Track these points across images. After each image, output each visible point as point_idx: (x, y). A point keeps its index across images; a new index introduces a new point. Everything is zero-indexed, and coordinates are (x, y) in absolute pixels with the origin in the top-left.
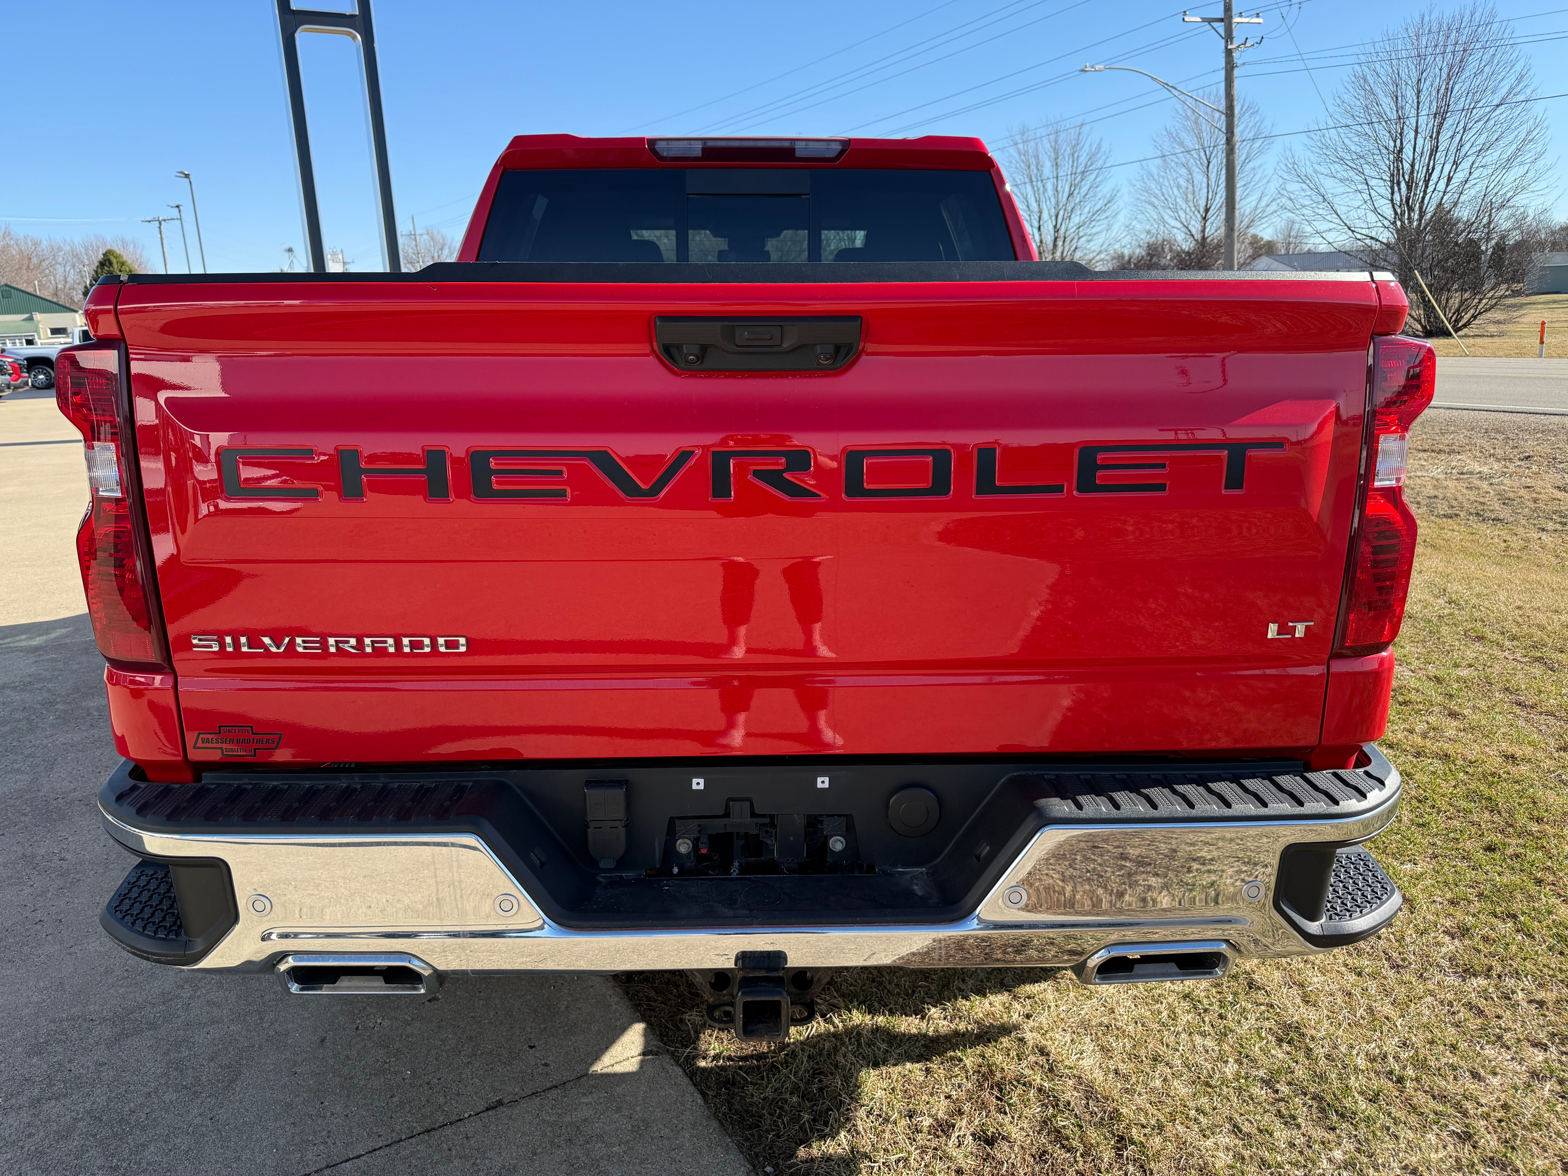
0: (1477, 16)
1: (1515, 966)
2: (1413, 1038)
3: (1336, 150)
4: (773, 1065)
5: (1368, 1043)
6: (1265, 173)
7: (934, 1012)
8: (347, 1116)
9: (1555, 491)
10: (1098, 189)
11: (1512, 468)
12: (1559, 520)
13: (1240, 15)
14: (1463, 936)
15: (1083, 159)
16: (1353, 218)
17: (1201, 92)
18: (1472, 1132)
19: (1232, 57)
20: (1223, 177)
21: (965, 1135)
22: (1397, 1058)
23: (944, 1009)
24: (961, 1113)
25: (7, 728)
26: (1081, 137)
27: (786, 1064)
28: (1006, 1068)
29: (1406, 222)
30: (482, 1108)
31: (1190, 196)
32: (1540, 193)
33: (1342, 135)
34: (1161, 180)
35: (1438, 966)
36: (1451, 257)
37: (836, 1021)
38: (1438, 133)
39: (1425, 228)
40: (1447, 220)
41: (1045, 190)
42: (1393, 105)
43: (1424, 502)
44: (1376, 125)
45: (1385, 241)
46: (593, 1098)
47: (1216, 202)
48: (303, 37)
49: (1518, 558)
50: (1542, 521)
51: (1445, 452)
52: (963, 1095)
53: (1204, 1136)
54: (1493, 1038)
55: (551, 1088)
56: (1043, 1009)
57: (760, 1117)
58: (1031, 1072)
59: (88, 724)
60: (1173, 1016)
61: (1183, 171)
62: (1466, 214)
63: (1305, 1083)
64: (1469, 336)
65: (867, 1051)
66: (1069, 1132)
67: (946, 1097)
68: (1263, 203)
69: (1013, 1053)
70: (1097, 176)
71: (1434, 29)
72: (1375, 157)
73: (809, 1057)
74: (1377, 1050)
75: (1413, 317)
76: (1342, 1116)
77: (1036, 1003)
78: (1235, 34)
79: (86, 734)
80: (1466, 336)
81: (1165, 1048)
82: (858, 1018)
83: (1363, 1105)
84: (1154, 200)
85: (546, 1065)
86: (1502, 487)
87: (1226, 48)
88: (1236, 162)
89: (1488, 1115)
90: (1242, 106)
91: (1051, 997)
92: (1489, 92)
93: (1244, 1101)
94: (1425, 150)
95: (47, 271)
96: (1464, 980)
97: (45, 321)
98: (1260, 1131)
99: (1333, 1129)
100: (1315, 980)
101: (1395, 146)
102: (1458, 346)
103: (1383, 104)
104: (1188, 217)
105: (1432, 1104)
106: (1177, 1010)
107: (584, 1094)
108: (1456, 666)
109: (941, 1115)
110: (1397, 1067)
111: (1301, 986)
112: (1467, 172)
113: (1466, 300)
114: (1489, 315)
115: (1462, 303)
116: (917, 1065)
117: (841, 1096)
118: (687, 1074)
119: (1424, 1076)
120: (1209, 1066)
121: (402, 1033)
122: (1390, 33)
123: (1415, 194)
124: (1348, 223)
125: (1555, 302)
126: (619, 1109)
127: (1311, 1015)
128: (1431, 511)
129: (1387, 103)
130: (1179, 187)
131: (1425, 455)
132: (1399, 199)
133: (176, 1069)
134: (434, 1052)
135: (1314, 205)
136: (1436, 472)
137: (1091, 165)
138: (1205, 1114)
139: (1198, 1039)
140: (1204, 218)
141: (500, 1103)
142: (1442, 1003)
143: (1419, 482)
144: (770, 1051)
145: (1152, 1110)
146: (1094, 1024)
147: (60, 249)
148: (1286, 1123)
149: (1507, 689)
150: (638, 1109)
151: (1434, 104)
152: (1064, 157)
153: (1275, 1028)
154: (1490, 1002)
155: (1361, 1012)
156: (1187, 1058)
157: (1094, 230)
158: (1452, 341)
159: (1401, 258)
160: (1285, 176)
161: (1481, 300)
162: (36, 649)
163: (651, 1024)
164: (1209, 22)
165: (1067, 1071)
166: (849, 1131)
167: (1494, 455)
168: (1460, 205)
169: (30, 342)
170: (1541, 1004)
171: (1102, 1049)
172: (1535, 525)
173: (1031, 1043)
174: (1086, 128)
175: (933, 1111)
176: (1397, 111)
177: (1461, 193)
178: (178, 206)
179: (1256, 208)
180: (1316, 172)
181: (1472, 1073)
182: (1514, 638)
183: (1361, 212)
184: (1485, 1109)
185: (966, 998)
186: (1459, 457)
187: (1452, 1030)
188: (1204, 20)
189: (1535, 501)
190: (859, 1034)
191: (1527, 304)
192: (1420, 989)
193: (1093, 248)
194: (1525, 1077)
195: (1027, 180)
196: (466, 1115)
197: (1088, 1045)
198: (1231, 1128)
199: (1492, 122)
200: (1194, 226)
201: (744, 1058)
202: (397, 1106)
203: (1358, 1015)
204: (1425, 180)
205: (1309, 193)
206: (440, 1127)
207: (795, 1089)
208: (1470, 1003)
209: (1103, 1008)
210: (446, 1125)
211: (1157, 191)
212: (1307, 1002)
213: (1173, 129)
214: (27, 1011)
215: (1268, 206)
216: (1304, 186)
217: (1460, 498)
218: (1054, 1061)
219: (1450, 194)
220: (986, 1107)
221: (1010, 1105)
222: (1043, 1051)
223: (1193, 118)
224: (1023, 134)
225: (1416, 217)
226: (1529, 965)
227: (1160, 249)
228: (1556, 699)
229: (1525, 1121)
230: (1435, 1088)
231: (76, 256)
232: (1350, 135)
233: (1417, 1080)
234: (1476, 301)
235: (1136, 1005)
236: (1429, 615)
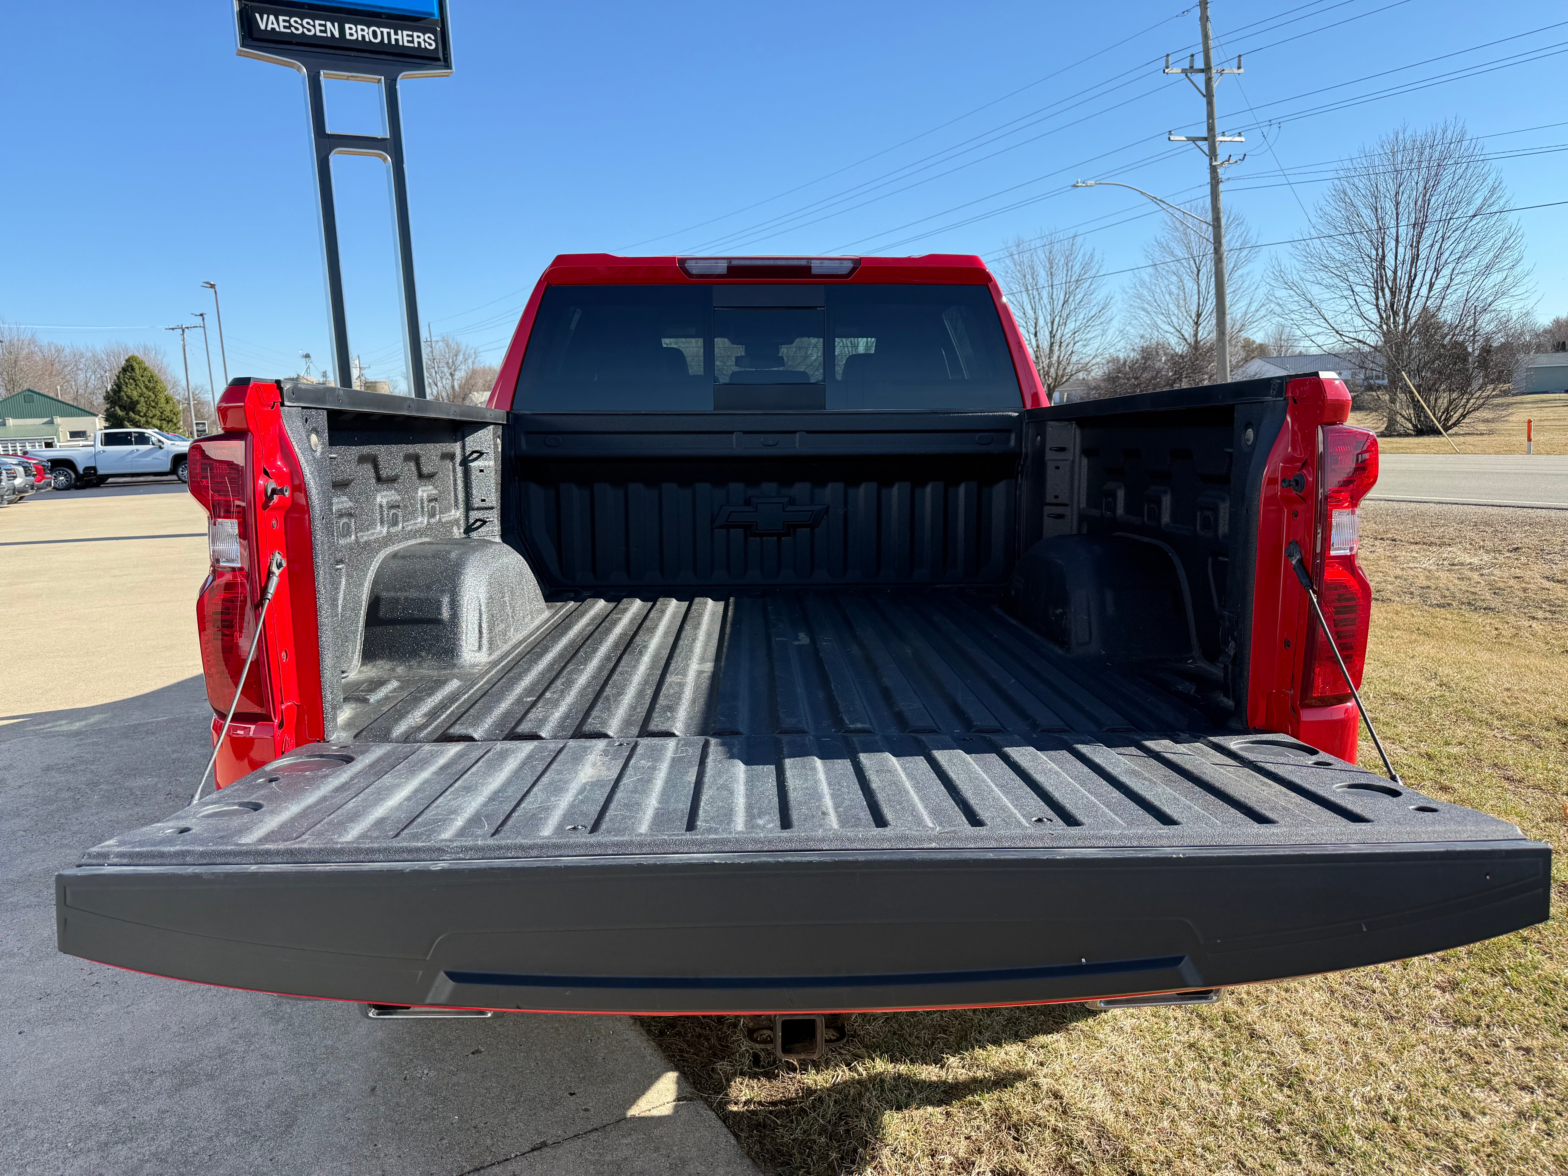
0: (1449, 134)
1: (1503, 1016)
2: (1407, 1082)
3: (1320, 259)
4: (802, 1110)
5: (1364, 1086)
6: (1254, 280)
7: (953, 1061)
8: (399, 1156)
9: (1544, 582)
10: (1093, 296)
11: (1501, 559)
12: (1548, 609)
13: (1223, 134)
14: (1454, 990)
15: (1077, 268)
16: (1340, 322)
17: (1188, 205)
18: (1462, 1165)
19: (1217, 173)
20: (1213, 285)
21: (984, 1172)
22: (1391, 1100)
23: (962, 1059)
24: (980, 1151)
25: (54, 807)
26: (1074, 248)
27: (814, 1107)
28: (1022, 1111)
29: (1392, 326)
30: (527, 1149)
31: (1182, 302)
32: (1520, 297)
33: (1326, 245)
34: (1153, 287)
35: (1430, 1017)
36: (1437, 359)
37: (860, 1069)
38: (1418, 242)
39: (1410, 332)
40: (1431, 324)
41: (1041, 298)
42: (1372, 216)
43: (1417, 592)
44: (1358, 235)
45: (1372, 344)
46: (632, 1139)
47: (1207, 308)
48: (337, 159)
49: (1509, 644)
50: (1532, 609)
51: (1436, 544)
52: (982, 1136)
53: (1210, 1171)
54: (1483, 1082)
55: (592, 1131)
56: (1056, 1057)
57: (791, 1156)
58: (1046, 1114)
59: (132, 802)
60: (1180, 1065)
61: (1174, 279)
62: (1449, 318)
63: (1305, 1123)
64: (1459, 435)
65: (889, 1095)
66: (1082, 1168)
67: (966, 1138)
68: (1253, 309)
69: (1028, 1097)
70: (1091, 284)
71: (1409, 146)
72: (1359, 265)
73: (835, 1101)
74: (1373, 1093)
75: (1403, 416)
76: (1340, 1152)
77: (1049, 1052)
78: (1218, 151)
79: (130, 812)
80: (1456, 434)
81: (1172, 1092)
82: (881, 1066)
83: (1359, 1142)
84: (1146, 306)
85: (586, 1110)
86: (1492, 578)
87: (1211, 164)
88: (1225, 271)
89: (1478, 1151)
90: (1229, 218)
91: (1064, 1047)
92: (1464, 204)
93: (1248, 1140)
94: (1407, 258)
95: (68, 377)
96: (1455, 1029)
97: (65, 424)
98: (1263, 1166)
99: (1332, 1164)
100: (1314, 1030)
101: (1377, 254)
102: (1448, 444)
103: (1363, 215)
104: (1180, 322)
105: (1425, 1141)
106: (1183, 1058)
107: (623, 1136)
108: (1447, 744)
109: (961, 1154)
110: (1391, 1108)
111: (1301, 1035)
112: (1447, 279)
113: (1454, 400)
114: (1477, 414)
115: (1450, 403)
116: (937, 1109)
117: (866, 1136)
118: (720, 1118)
119: (1417, 1116)
120: (1214, 1109)
121: (448, 1083)
122: (1367, 150)
123: (1399, 301)
124: (1335, 327)
125: (1543, 401)
126: (657, 1149)
127: (1310, 1061)
128: (1424, 601)
129: (1367, 214)
130: (1170, 294)
131: (1417, 547)
132: (1383, 304)
133: (235, 1116)
134: (479, 1099)
135: (1302, 310)
136: (1429, 563)
137: (1084, 274)
138: (1211, 1151)
139: (1203, 1085)
140: (1196, 323)
141: (544, 1145)
142: (1434, 1050)
143: (1412, 573)
144: (798, 1097)
145: (1162, 1148)
146: (1104, 1070)
147: (82, 355)
148: (1287, 1160)
149: (1495, 765)
150: (675, 1148)
151: (1413, 215)
152: (1058, 267)
153: (1276, 1074)
154: (1480, 1049)
155: (1356, 1059)
156: (1193, 1101)
157: (1089, 336)
158: (1443, 439)
159: (1389, 361)
160: (1272, 282)
161: (1468, 400)
162: (77, 734)
163: (684, 1073)
164: (1194, 141)
165: (1079, 1113)
166: (875, 1168)
167: (1483, 547)
168: (1443, 310)
169: (49, 445)
170: (1528, 1050)
171: (1113, 1093)
172: (1525, 613)
173: (1045, 1088)
174: (1079, 240)
175: (954, 1150)
176: (1378, 222)
177: (1443, 298)
178: (201, 315)
179: (1246, 313)
180: (1302, 279)
181: (1462, 1113)
182: (1502, 718)
183: (1348, 317)
184: (1475, 1145)
185: (983, 1047)
186: (1449, 549)
187: (1444, 1075)
188: (1189, 139)
189: (1525, 590)
190: (882, 1081)
191: (1515, 403)
192: (1413, 1038)
193: (1089, 352)
194: (1512, 1117)
195: (1023, 289)
196: (513, 1156)
197: (1099, 1090)
198: (1236, 1164)
199: (1469, 232)
200: (1186, 330)
201: (774, 1104)
202: (447, 1147)
203: (1354, 1061)
204: (1408, 286)
205: (1296, 299)
206: (489, 1166)
207: (823, 1131)
208: (1460, 1051)
209: (1113, 1057)
210: (494, 1164)
211: (1149, 298)
212: (1306, 1050)
213: (1162, 240)
214: (89, 1064)
215: (1257, 311)
216: (1292, 293)
217: (1452, 588)
218: (1067, 1104)
219: (1433, 299)
220: (1004, 1146)
221: (1026, 1144)
222: (1057, 1096)
223: (1181, 229)
224: (1018, 246)
225: (1401, 321)
226: (1515, 1015)
227: (1154, 353)
228: (1542, 774)
229: (1512, 1156)
230: (1428, 1126)
231: (99, 363)
232: (1334, 245)
233: (1411, 1119)
234: (1464, 400)
235: (1144, 1054)
236: (1420, 697)
